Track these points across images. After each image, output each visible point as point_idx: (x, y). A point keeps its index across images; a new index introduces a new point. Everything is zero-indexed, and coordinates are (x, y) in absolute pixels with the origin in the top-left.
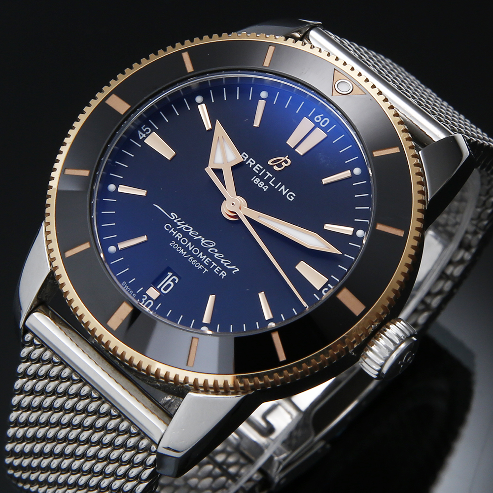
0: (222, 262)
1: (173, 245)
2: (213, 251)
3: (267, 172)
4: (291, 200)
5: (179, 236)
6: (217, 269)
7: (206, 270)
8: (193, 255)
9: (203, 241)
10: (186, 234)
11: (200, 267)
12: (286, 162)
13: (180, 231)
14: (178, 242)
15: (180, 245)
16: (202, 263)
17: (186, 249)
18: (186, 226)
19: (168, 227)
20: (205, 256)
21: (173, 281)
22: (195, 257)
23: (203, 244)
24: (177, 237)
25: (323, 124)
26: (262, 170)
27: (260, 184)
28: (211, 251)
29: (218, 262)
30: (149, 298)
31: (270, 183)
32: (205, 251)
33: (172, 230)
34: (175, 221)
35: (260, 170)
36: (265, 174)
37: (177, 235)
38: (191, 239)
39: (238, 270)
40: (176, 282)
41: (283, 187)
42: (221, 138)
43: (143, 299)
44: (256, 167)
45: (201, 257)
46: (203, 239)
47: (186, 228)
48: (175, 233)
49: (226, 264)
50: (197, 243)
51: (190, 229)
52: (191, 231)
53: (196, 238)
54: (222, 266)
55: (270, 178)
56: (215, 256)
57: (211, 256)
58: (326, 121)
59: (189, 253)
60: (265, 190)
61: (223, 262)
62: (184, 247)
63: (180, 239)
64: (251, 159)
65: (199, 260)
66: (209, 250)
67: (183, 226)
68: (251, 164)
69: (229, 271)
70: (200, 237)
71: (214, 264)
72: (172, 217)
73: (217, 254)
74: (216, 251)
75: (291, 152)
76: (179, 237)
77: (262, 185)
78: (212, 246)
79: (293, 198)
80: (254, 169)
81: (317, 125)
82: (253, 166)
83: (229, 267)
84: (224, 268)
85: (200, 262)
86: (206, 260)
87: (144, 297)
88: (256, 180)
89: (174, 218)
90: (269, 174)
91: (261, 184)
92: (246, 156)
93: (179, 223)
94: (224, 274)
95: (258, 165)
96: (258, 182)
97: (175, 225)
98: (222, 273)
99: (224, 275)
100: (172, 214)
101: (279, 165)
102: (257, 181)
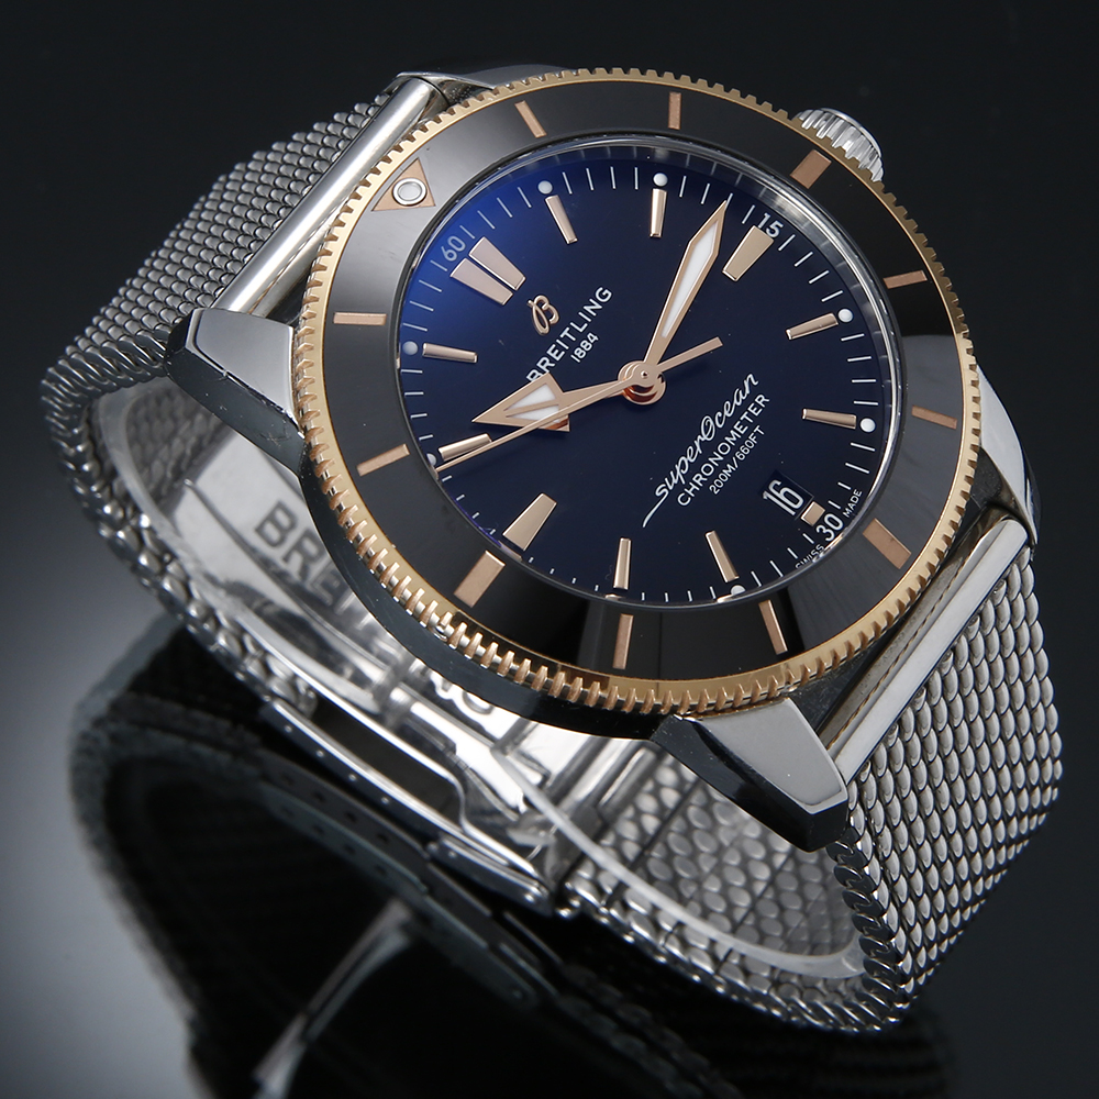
0: (739, 404)
1: (717, 488)
2: (720, 419)
3: (562, 336)
4: (610, 294)
5: (698, 479)
6: (753, 412)
7: (757, 429)
8: (732, 453)
9: (705, 438)
10: (695, 468)
11: (752, 439)
12: (540, 304)
13: (688, 477)
14: (711, 480)
15: (715, 476)
16: (746, 436)
17: (722, 466)
18: (678, 468)
19: (684, 500)
20: (732, 432)
21: (778, 488)
22: (735, 449)
23: (709, 437)
24: (701, 482)
25: (460, 246)
26: (558, 345)
27: (584, 347)
28: (720, 423)
29: (739, 411)
30: (821, 521)
31: (581, 330)
32: (722, 434)
33: (689, 492)
34: (671, 488)
35: (560, 348)
36: (565, 340)
37: (698, 482)
38: (702, 459)
39: (750, 376)
40: (779, 483)
41: (587, 308)
42: (508, 413)
43: (825, 531)
44: (553, 355)
45: (735, 439)
46: (699, 437)
47: (683, 467)
48: (694, 487)
49: (741, 396)
50: (709, 448)
51: (683, 462)
52: (688, 459)
53: (699, 449)
54: (746, 403)
55: (572, 331)
56: (729, 415)
57: (730, 422)
58: (453, 241)
59: (728, 459)
60: (596, 338)
61: (738, 400)
62: (718, 470)
63: (704, 476)
64: (539, 364)
65: (740, 442)
66: (720, 426)
67: (678, 473)
68: (548, 364)
69: (755, 391)
70: (697, 443)
71: (744, 416)
72: (664, 493)
73: (726, 413)
74: (719, 414)
75: (521, 296)
76: (701, 478)
77: (588, 344)
78: (712, 423)
79: (606, 291)
80: (558, 359)
81: (464, 255)
82: (552, 360)
83: (747, 392)
84: (750, 399)
85: (743, 441)
86: (739, 430)
87: (821, 530)
88: (578, 355)
89: (665, 490)
90: (565, 333)
91: (586, 345)
92: (534, 374)
93: (675, 481)
94: (761, 400)
95: (549, 352)
96: (581, 351)
97: (679, 488)
98: (760, 403)
99: (763, 399)
100: (658, 494)
101: (549, 314)
102: (579, 353)
